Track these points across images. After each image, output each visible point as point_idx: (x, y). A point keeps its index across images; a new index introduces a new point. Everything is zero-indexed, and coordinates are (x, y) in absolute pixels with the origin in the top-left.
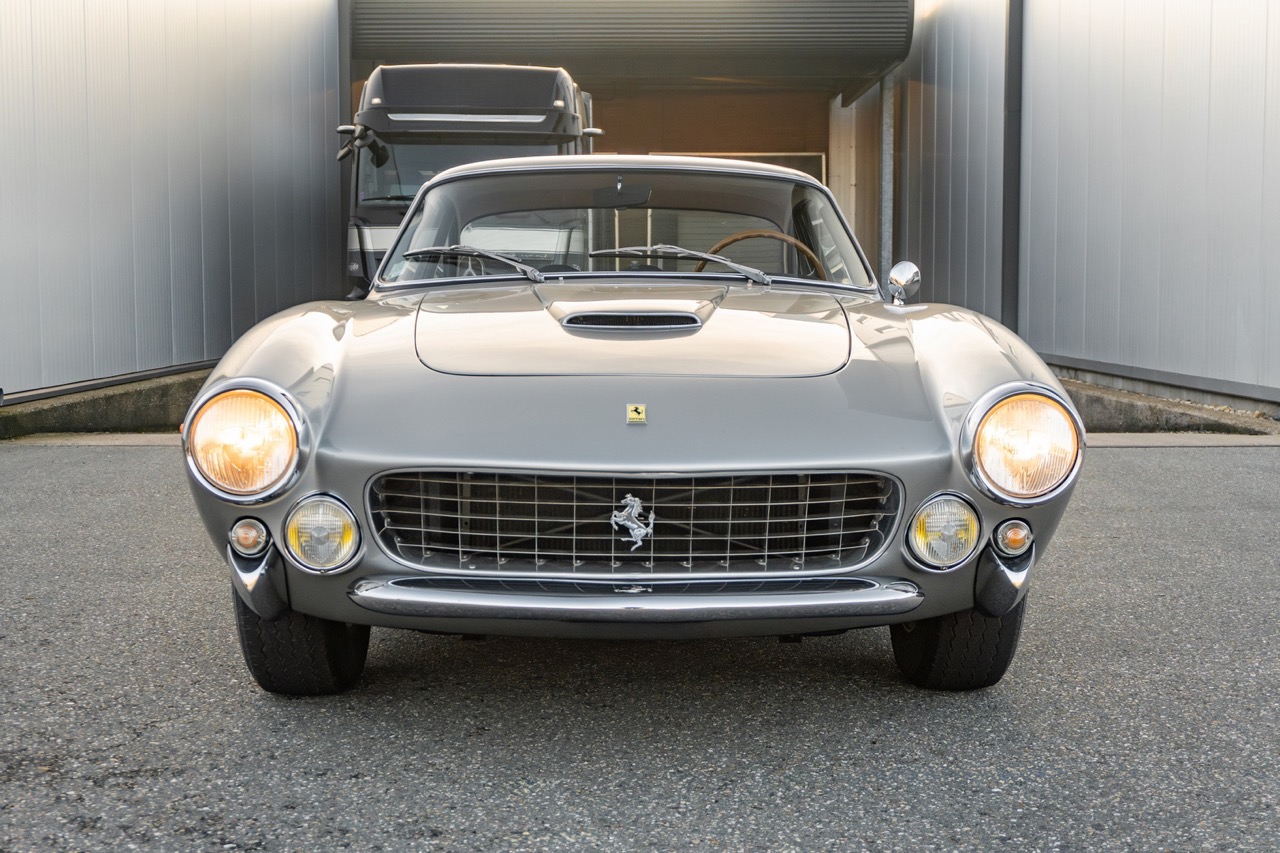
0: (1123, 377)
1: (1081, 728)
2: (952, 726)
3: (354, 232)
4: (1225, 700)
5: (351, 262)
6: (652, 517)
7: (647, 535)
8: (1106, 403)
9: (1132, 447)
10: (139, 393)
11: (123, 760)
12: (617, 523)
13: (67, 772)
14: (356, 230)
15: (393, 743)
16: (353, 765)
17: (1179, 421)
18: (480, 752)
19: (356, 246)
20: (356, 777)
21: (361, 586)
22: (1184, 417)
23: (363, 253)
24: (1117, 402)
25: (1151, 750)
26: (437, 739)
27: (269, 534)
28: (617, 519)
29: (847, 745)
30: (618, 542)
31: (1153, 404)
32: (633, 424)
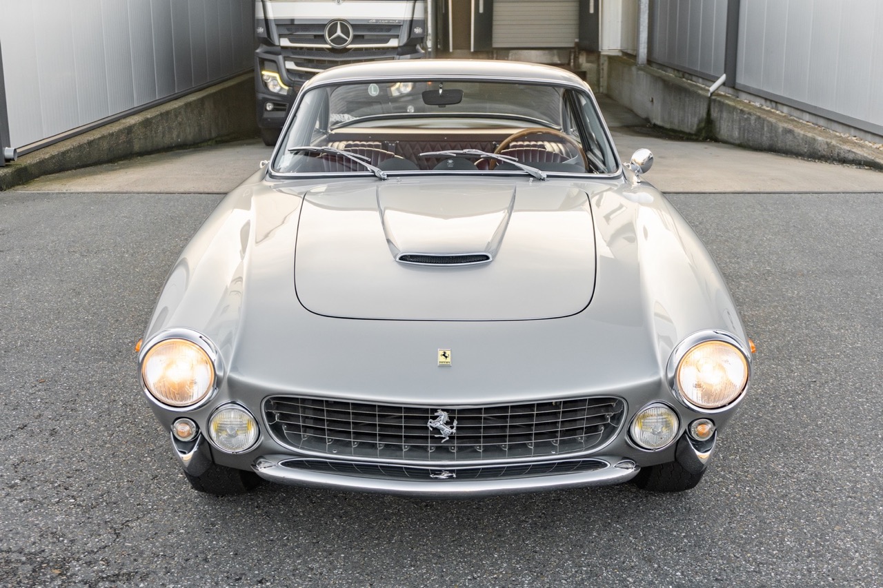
0: (810, 113)
1: (745, 534)
2: (660, 531)
3: (259, 5)
4: (846, 503)
5: (258, 26)
6: (455, 423)
7: (452, 433)
8: (796, 135)
9: (809, 193)
10: (112, 135)
11: (108, 563)
12: (431, 427)
13: (71, 576)
14: (261, 3)
15: (286, 545)
16: (259, 570)
17: (846, 155)
18: (343, 555)
19: (260, 14)
20: (260, 582)
21: (260, 463)
22: (850, 153)
23: (266, 20)
24: (804, 135)
25: (791, 559)
26: (314, 541)
27: (198, 427)
28: (432, 425)
29: (587, 550)
30: (432, 437)
31: (829, 140)
32: (442, 366)
